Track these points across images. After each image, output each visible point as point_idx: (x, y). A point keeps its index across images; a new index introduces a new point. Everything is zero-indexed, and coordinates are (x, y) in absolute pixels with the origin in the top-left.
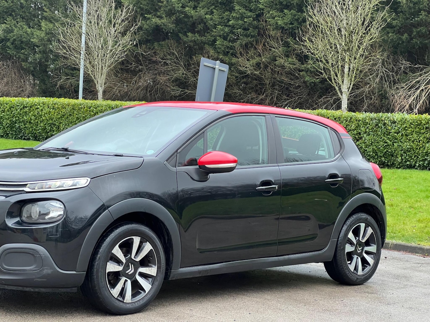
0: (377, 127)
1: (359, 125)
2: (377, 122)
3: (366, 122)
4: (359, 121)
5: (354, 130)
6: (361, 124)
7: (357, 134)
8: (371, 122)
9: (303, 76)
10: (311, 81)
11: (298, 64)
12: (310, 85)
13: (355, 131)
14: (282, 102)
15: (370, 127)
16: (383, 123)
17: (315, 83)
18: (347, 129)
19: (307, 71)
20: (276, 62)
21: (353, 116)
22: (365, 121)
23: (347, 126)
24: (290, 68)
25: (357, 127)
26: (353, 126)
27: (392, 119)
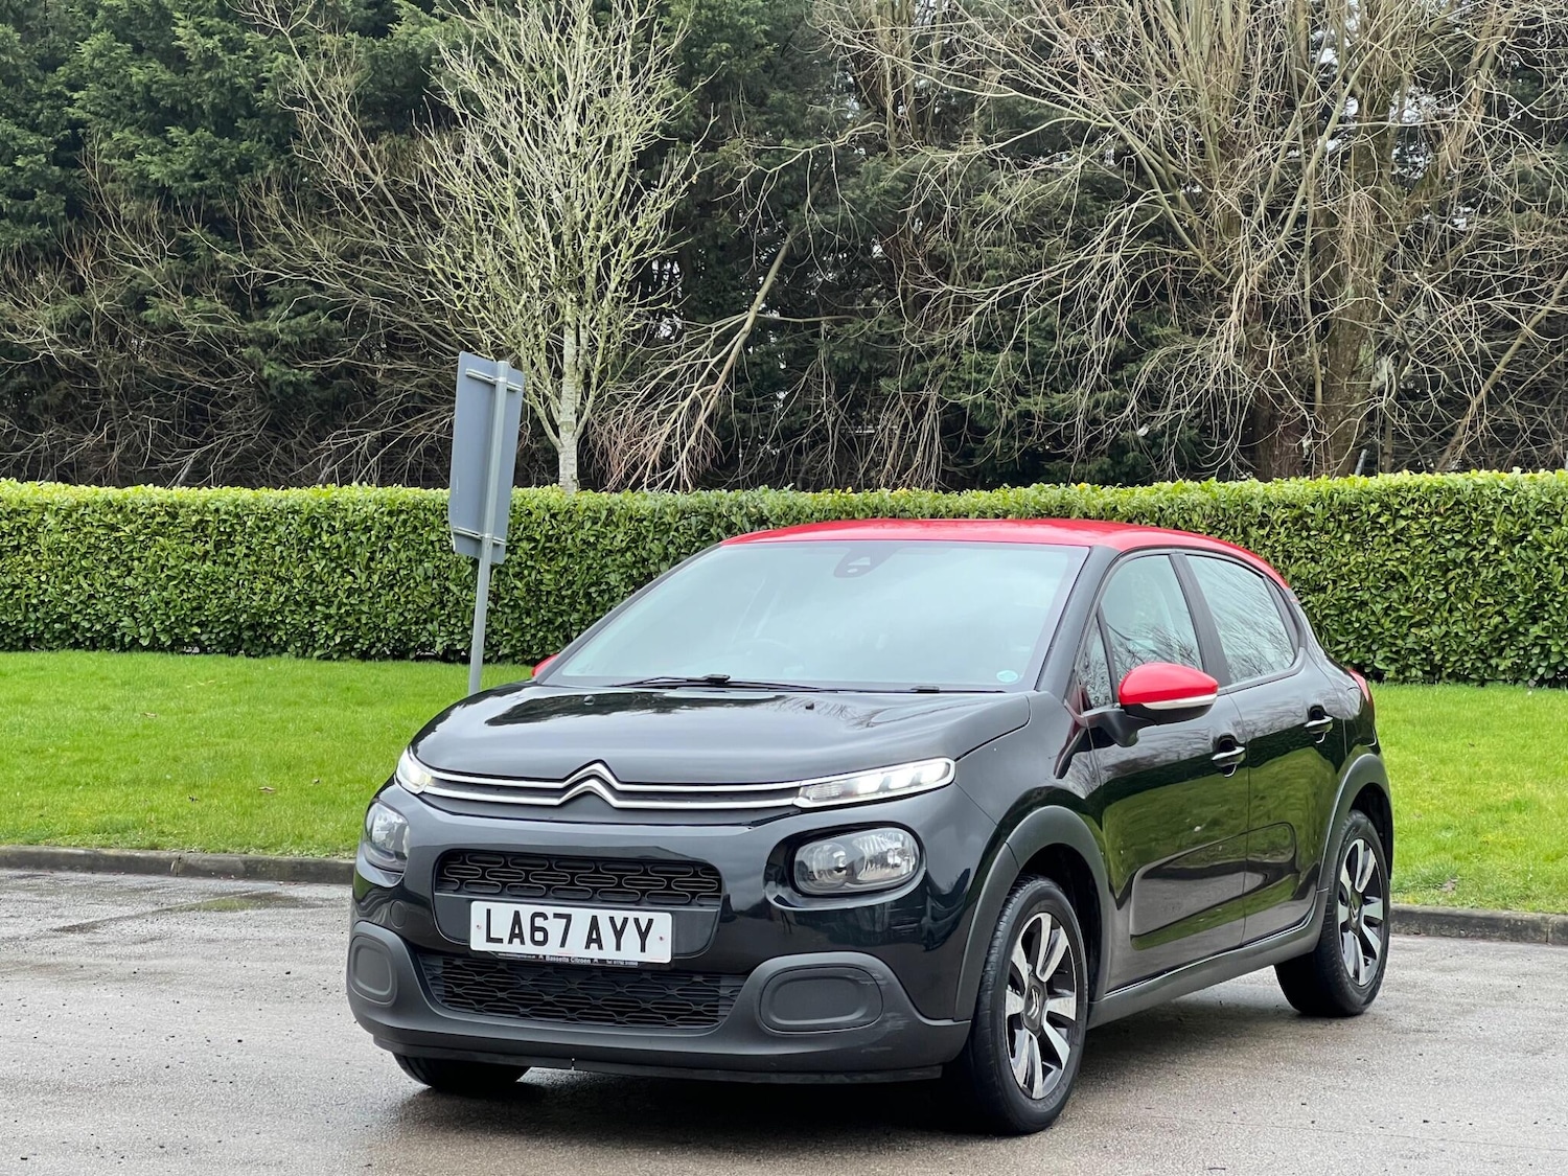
0: (704, 538)
1: (639, 534)
2: (705, 520)
3: (663, 523)
4: (640, 521)
5: (623, 552)
6: (648, 531)
7: (635, 562)
8: (684, 522)
9: (250, 363)
10: (286, 378)
11: (231, 322)
12: (281, 391)
13: (629, 554)
14: (175, 457)
15: (682, 541)
16: (722, 524)
17: (296, 385)
18: (599, 547)
19: (268, 342)
20: (149, 312)
21: (616, 504)
22: (660, 518)
23: (597, 538)
24: (202, 332)
25: (633, 541)
26: (620, 537)
27: (753, 510)
